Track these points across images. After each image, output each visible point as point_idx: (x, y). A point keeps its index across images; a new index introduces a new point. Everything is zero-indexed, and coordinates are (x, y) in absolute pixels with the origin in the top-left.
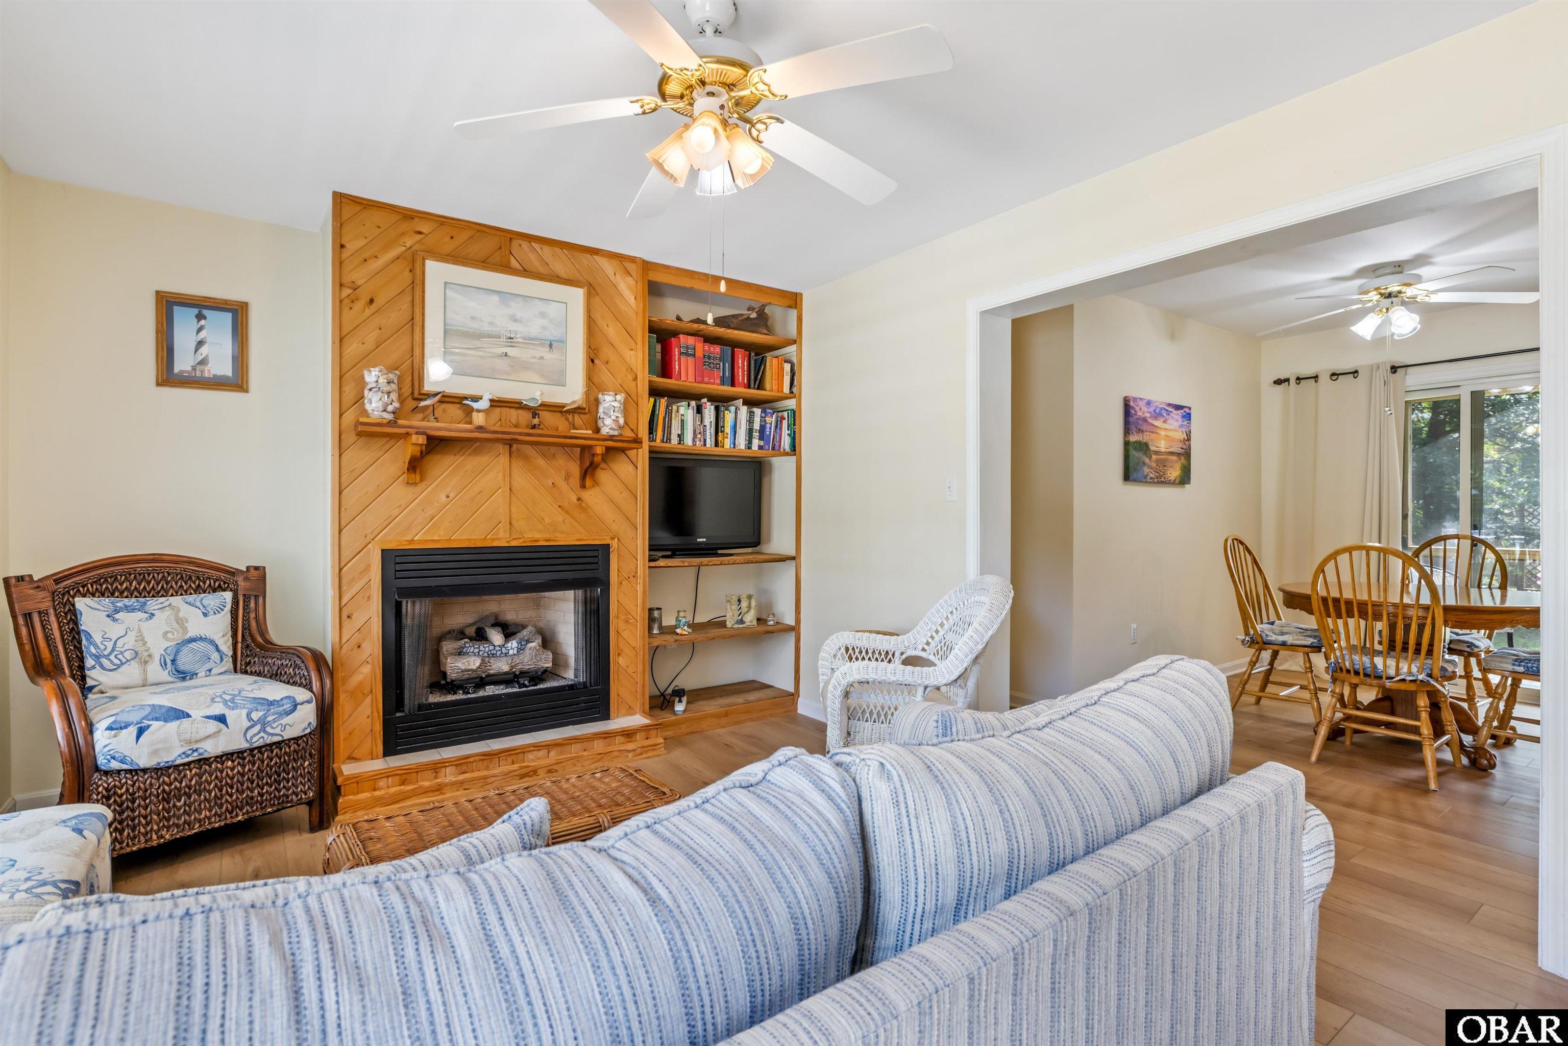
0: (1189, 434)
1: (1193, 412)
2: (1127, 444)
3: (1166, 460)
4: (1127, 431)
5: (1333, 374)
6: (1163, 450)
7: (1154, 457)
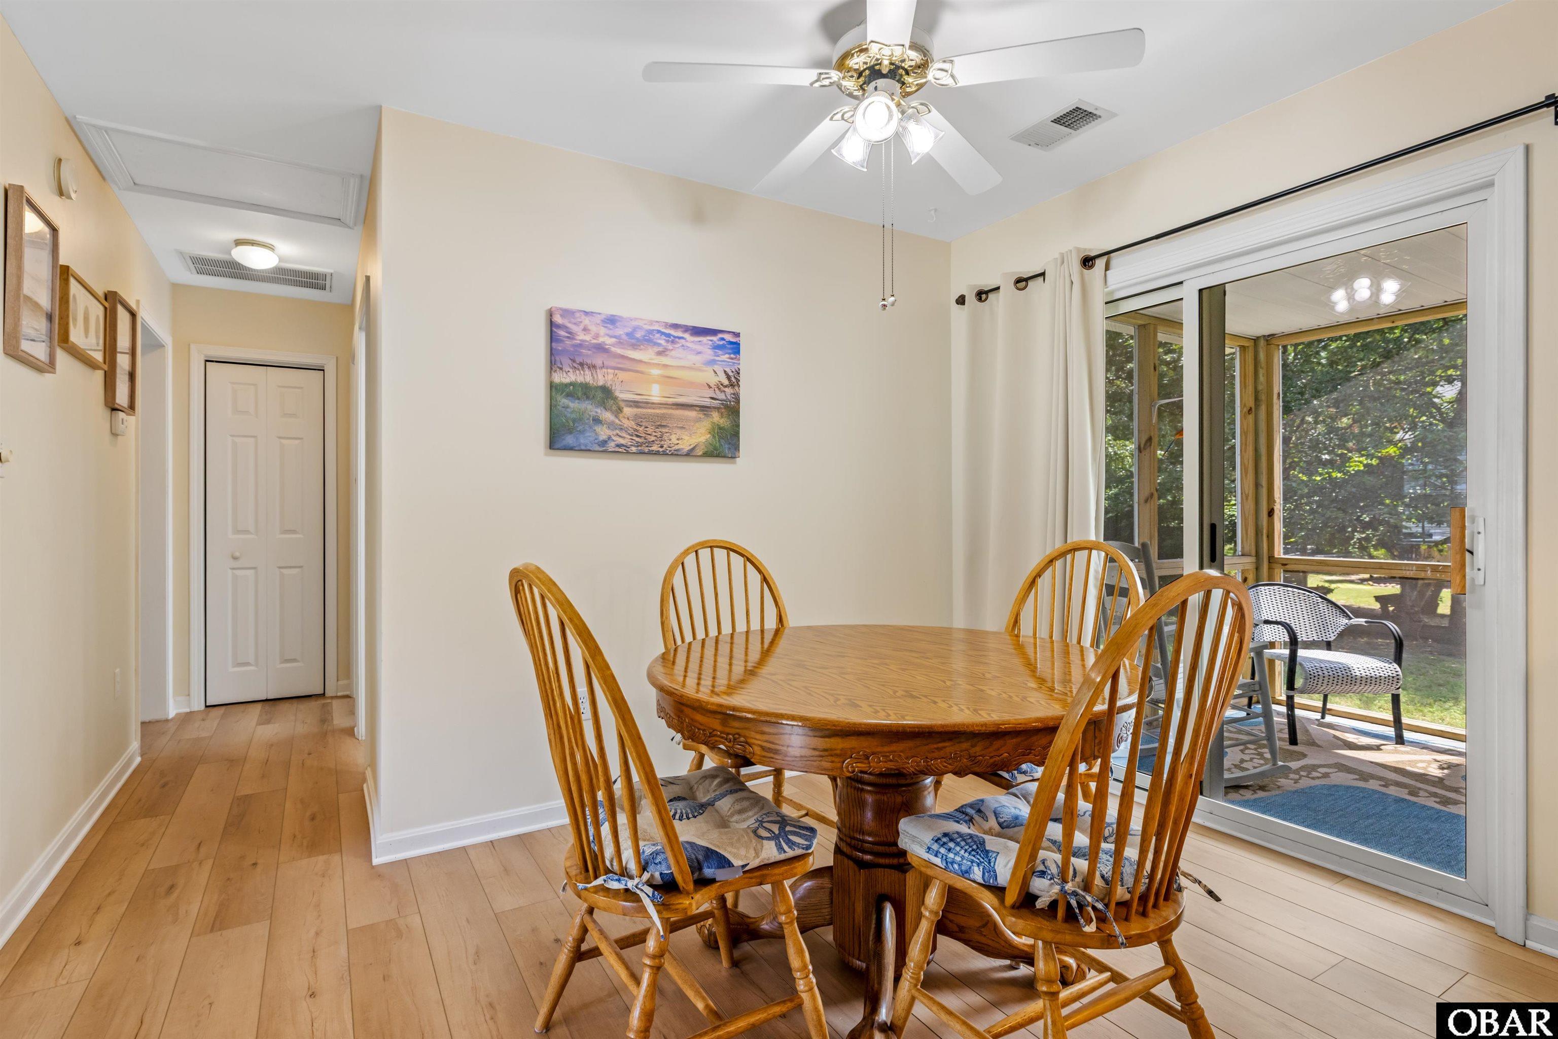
0: (734, 380)
1: (743, 341)
2: (553, 387)
3: (663, 417)
4: (553, 364)
5: (1018, 281)
6: (656, 399)
7: (627, 411)
